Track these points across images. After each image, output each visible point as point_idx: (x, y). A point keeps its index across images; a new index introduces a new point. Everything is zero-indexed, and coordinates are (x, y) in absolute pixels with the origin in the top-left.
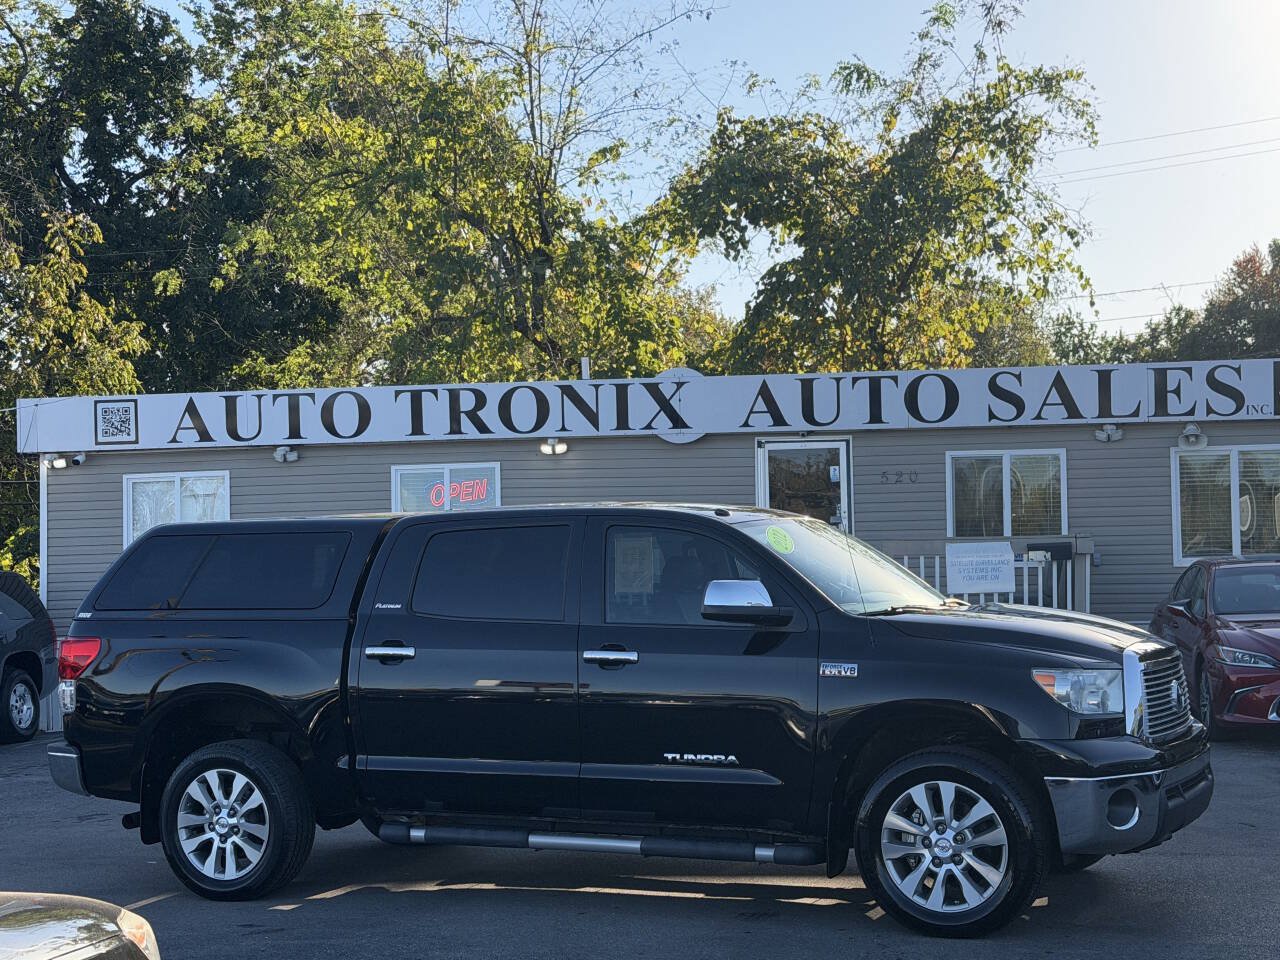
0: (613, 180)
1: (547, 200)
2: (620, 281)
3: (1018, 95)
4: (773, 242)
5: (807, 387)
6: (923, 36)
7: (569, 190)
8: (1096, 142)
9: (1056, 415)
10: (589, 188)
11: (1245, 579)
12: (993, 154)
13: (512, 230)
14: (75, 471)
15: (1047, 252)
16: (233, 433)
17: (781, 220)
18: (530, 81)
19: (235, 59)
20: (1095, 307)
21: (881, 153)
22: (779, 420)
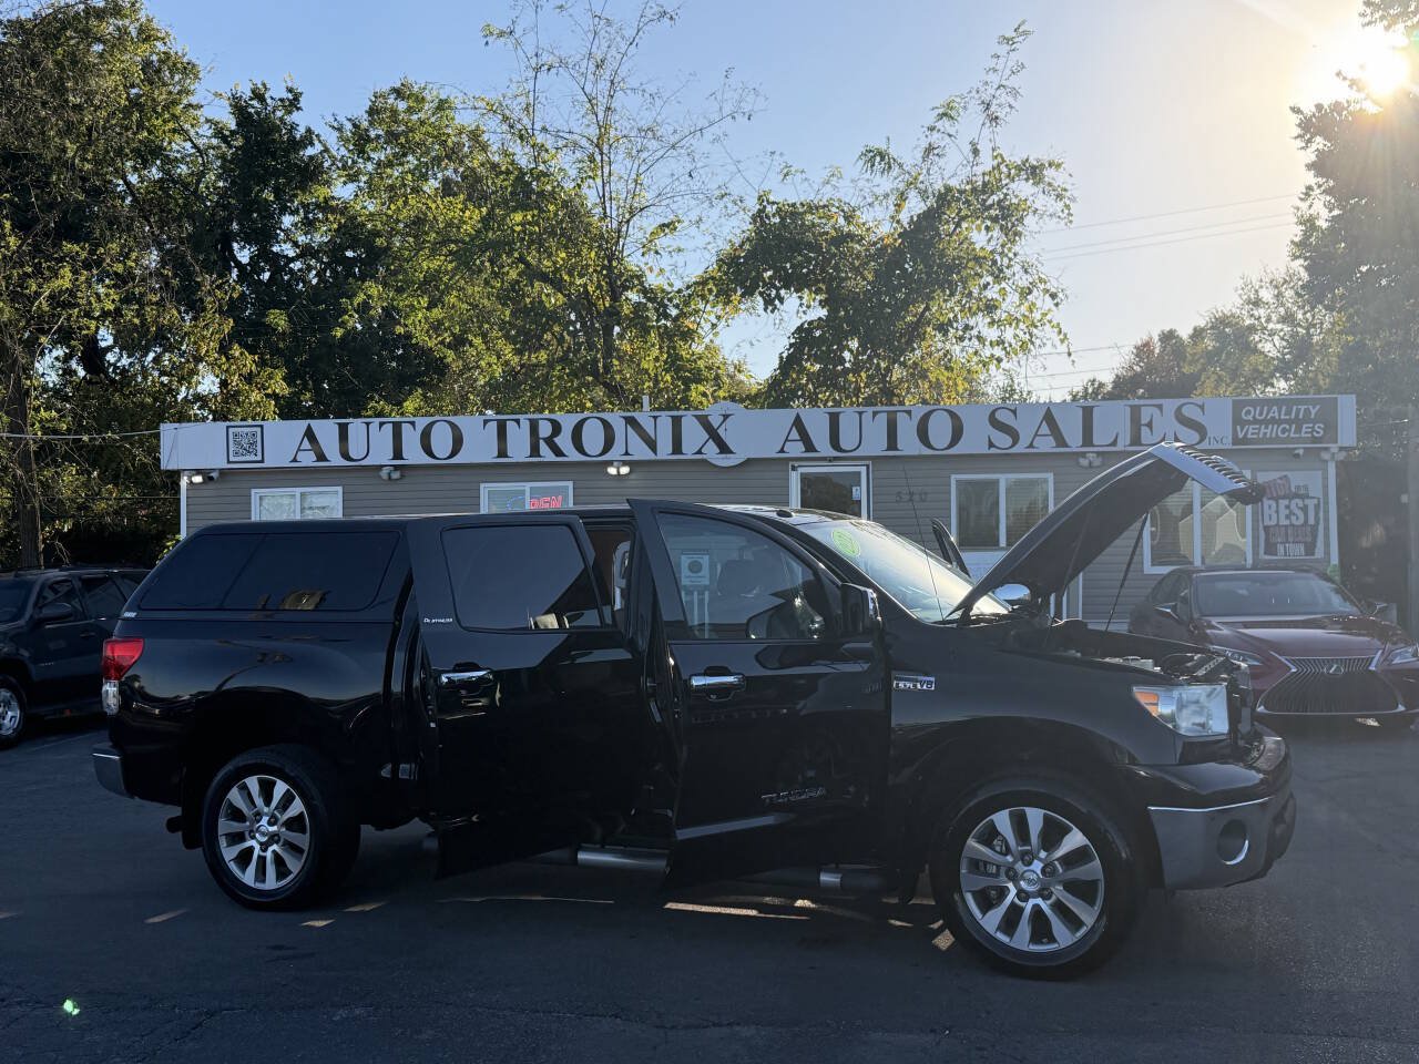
0: (670, 252)
1: (616, 267)
2: (676, 335)
3: (1007, 181)
4: (801, 305)
5: (834, 420)
6: (932, 129)
7: (633, 260)
8: (1071, 222)
9: (1046, 444)
10: (651, 258)
11: (1221, 586)
12: (987, 228)
13: (586, 291)
14: (211, 485)
15: (1031, 312)
16: (346, 456)
17: (809, 287)
18: (602, 167)
19: (370, 167)
20: (1072, 357)
21: (892, 230)
22: (810, 447)
